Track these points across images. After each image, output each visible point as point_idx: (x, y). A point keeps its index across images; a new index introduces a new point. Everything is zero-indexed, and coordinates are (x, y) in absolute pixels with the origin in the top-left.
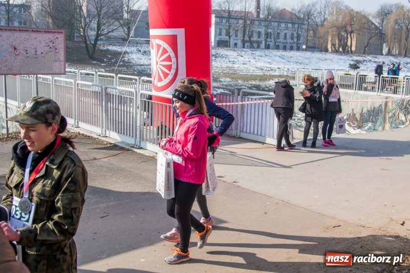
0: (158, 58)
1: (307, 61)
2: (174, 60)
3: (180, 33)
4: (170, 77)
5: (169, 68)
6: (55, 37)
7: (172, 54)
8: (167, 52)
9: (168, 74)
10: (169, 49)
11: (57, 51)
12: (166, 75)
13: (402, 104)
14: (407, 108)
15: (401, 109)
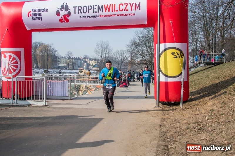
0: (10, 62)
2: (19, 63)
3: (22, 50)
4: (17, 71)
5: (17, 67)
7: (18, 60)
8: (16, 59)
9: (16, 70)
10: (17, 58)
12: (14, 70)
13: (75, 87)
14: (78, 89)
15: (75, 89)
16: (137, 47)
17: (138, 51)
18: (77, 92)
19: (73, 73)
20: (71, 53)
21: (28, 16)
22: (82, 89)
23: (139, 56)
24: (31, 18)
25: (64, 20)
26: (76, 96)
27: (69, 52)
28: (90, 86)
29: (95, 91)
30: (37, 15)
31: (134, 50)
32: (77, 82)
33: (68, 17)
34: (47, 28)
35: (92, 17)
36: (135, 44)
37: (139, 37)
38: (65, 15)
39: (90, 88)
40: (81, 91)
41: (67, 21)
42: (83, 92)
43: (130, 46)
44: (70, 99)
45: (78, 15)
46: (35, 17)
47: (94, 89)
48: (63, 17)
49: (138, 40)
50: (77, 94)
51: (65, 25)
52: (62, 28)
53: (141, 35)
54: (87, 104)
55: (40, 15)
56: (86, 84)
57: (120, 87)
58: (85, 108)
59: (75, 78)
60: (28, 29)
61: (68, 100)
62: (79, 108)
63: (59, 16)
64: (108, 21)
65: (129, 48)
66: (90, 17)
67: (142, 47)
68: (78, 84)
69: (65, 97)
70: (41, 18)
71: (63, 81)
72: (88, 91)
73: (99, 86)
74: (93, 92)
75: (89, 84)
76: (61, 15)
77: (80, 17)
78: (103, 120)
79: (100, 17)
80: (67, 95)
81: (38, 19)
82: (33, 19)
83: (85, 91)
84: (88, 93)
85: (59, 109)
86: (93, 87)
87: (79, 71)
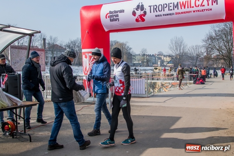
0: (90, 62)
1: (77, 71)
3: (102, 50)
6: (41, 53)
11: (42, 60)
13: (151, 84)
14: (153, 86)
15: (150, 87)
16: (213, 41)
17: (215, 46)
18: (153, 89)
19: (148, 70)
20: (146, 50)
21: (106, 18)
22: (157, 86)
23: (215, 51)
24: (108, 19)
25: (140, 19)
26: (152, 94)
27: (143, 49)
28: (166, 83)
29: (170, 88)
30: (114, 17)
31: (210, 45)
32: (153, 79)
33: (144, 16)
34: (124, 28)
35: (167, 15)
36: (211, 38)
37: (215, 31)
38: (141, 15)
39: (166, 85)
40: (156, 89)
41: (143, 20)
42: (158, 89)
43: (205, 41)
44: (147, 97)
45: (154, 14)
46: (112, 18)
47: (169, 86)
48: (139, 16)
49: (214, 34)
50: (152, 91)
51: (141, 24)
52: (138, 27)
53: (217, 29)
54: (164, 102)
55: (117, 16)
56: (161, 81)
57: (197, 84)
58: (163, 106)
59: (150, 75)
60: (106, 30)
61: (145, 97)
62: (156, 106)
63: (135, 16)
64: (184, 18)
65: (204, 43)
66: (165, 15)
67: (219, 41)
68: (153, 81)
69: (142, 95)
70: (118, 19)
71: (140, 79)
72: (164, 88)
73: (174, 83)
74: (168, 89)
75: (164, 81)
76: (137, 15)
77: (156, 16)
78: (182, 118)
79: (176, 14)
80: (144, 93)
81: (116, 20)
82: (110, 20)
83: (160, 88)
84: (163, 90)
85: (137, 107)
86: (168, 84)
87: (153, 68)
